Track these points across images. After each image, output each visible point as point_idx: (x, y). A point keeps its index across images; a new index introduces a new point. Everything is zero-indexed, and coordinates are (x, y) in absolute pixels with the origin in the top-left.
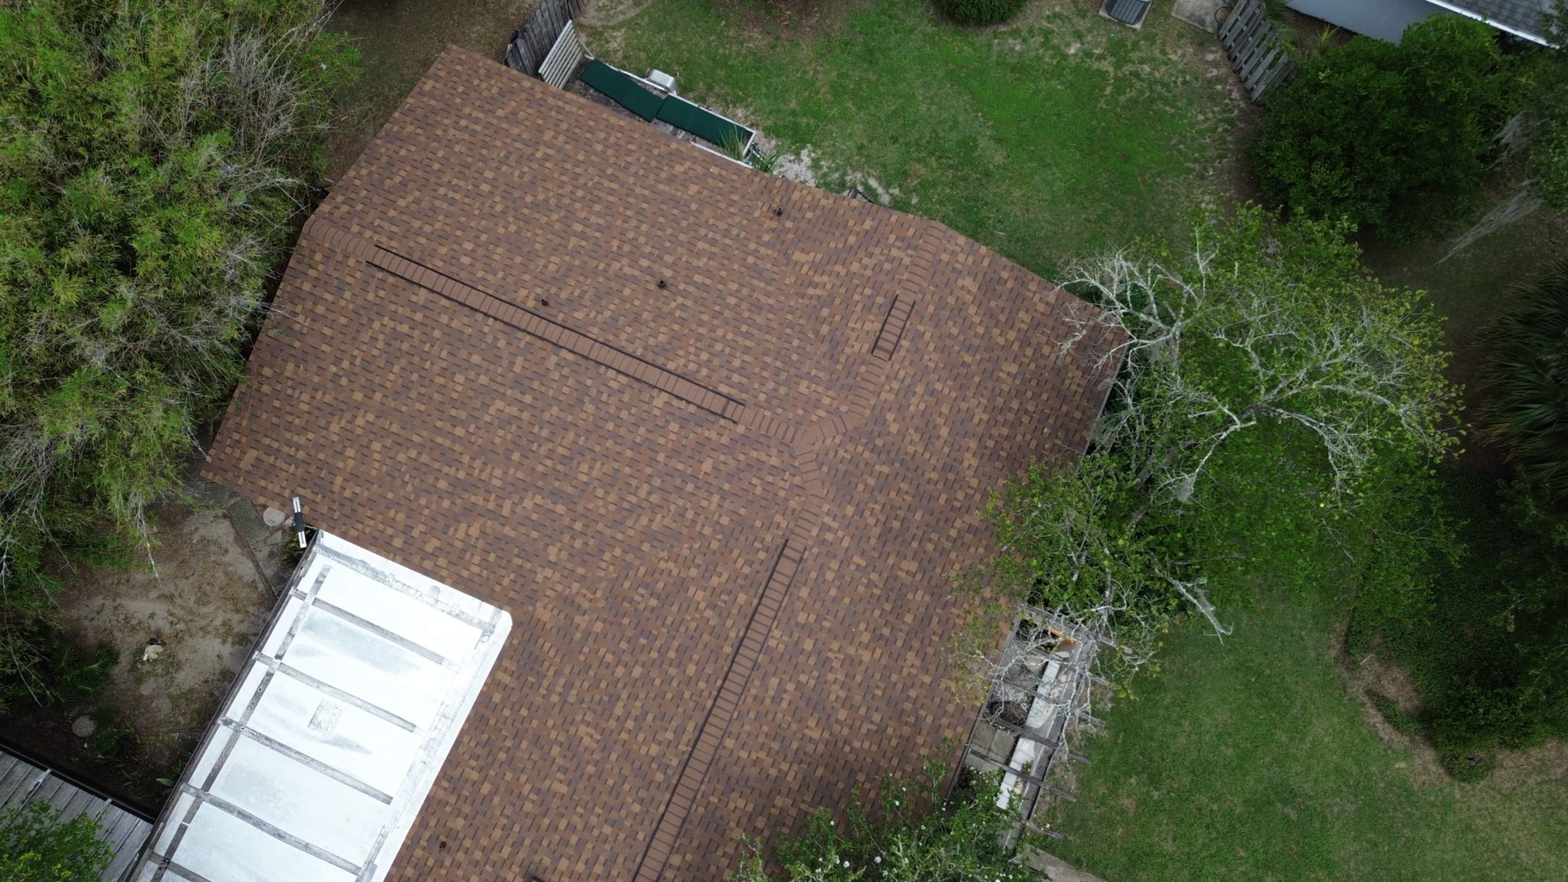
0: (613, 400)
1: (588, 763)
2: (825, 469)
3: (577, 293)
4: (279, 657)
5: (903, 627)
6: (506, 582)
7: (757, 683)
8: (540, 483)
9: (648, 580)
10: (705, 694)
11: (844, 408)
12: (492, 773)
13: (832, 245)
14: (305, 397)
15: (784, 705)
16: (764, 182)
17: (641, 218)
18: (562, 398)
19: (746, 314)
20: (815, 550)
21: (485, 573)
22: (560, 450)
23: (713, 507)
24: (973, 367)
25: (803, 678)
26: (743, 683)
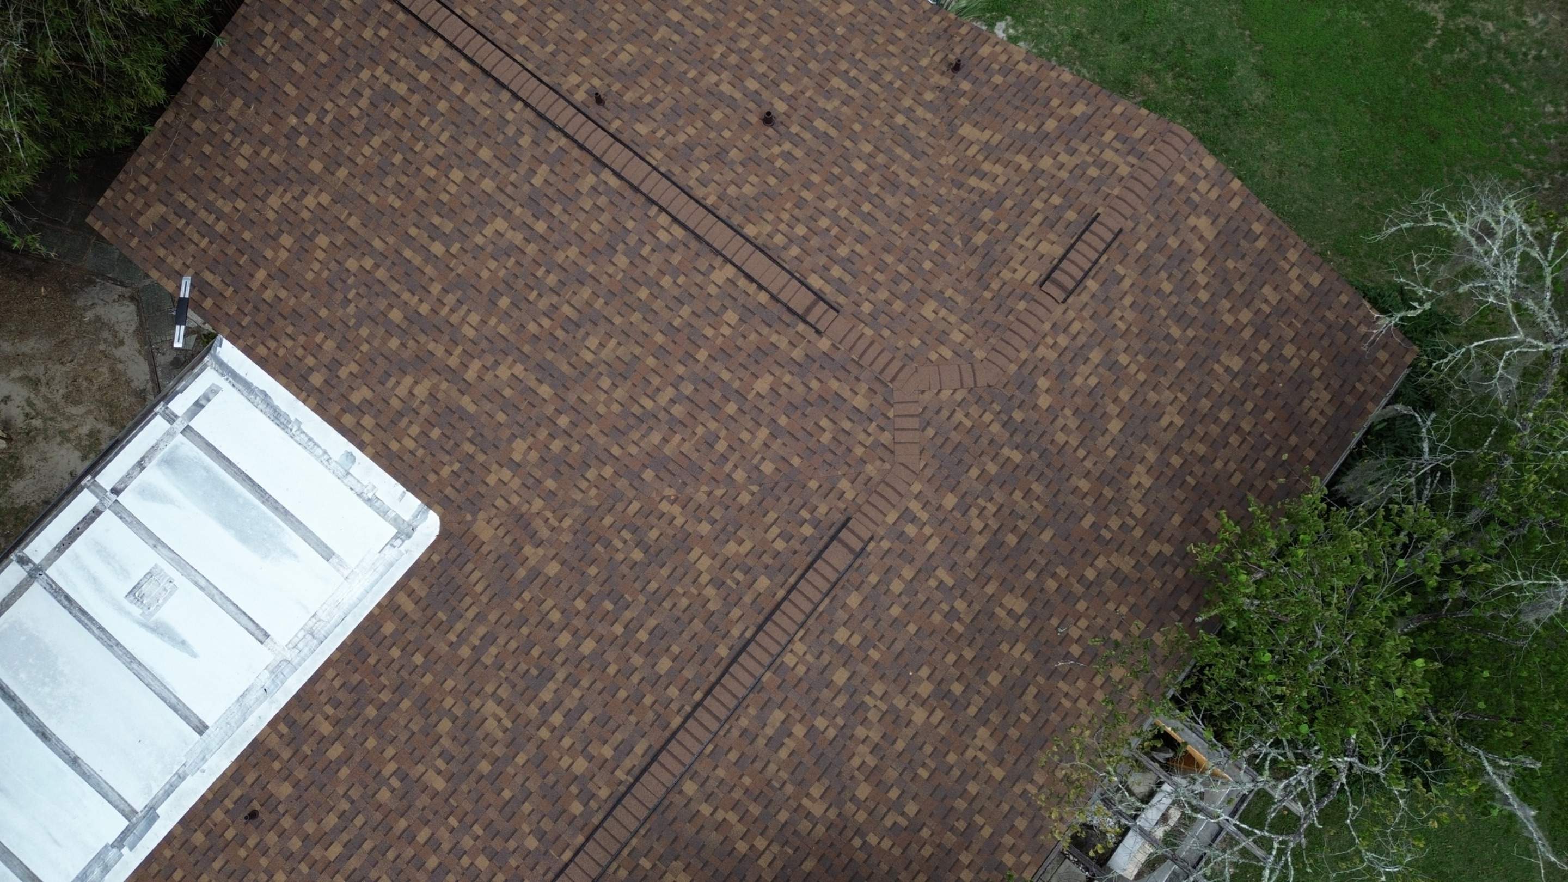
0: (656, 259)
1: (484, 756)
2: (930, 432)
3: (648, 99)
4: (116, 491)
5: (983, 688)
6: (445, 472)
7: (752, 711)
8: (527, 349)
9: (639, 522)
10: (674, 706)
11: (979, 354)
12: (351, 732)
13: (1021, 126)
14: (246, 150)
15: (783, 754)
16: (945, 24)
17: (764, 26)
18: (588, 236)
19: (874, 190)
20: (885, 544)
21: (420, 452)
22: (567, 310)
23: (757, 445)
24: (1181, 346)
25: (821, 723)
26: (732, 706)
